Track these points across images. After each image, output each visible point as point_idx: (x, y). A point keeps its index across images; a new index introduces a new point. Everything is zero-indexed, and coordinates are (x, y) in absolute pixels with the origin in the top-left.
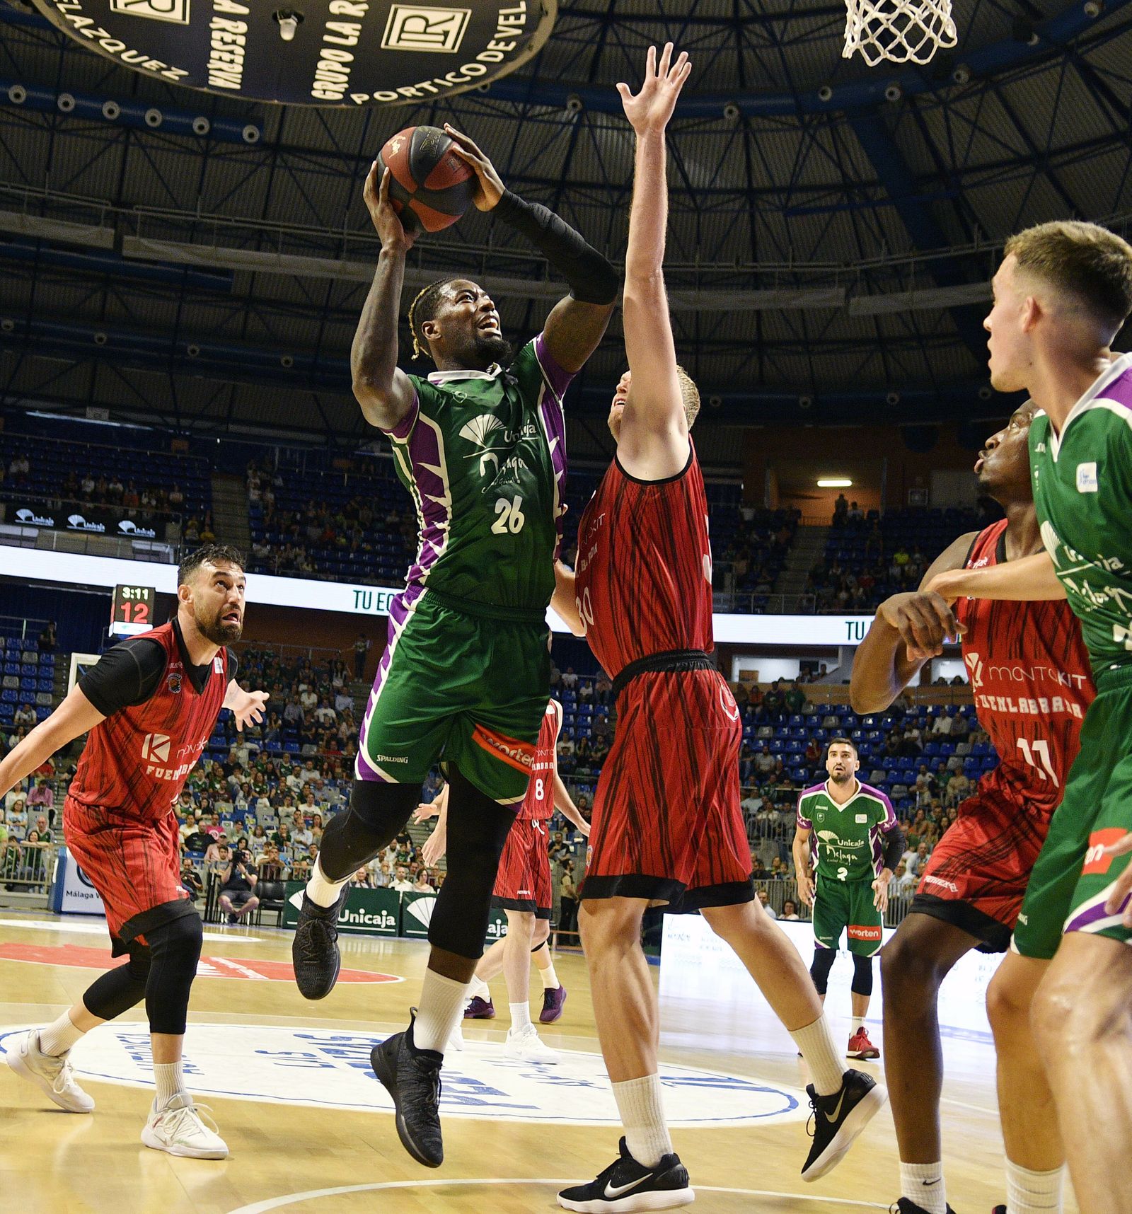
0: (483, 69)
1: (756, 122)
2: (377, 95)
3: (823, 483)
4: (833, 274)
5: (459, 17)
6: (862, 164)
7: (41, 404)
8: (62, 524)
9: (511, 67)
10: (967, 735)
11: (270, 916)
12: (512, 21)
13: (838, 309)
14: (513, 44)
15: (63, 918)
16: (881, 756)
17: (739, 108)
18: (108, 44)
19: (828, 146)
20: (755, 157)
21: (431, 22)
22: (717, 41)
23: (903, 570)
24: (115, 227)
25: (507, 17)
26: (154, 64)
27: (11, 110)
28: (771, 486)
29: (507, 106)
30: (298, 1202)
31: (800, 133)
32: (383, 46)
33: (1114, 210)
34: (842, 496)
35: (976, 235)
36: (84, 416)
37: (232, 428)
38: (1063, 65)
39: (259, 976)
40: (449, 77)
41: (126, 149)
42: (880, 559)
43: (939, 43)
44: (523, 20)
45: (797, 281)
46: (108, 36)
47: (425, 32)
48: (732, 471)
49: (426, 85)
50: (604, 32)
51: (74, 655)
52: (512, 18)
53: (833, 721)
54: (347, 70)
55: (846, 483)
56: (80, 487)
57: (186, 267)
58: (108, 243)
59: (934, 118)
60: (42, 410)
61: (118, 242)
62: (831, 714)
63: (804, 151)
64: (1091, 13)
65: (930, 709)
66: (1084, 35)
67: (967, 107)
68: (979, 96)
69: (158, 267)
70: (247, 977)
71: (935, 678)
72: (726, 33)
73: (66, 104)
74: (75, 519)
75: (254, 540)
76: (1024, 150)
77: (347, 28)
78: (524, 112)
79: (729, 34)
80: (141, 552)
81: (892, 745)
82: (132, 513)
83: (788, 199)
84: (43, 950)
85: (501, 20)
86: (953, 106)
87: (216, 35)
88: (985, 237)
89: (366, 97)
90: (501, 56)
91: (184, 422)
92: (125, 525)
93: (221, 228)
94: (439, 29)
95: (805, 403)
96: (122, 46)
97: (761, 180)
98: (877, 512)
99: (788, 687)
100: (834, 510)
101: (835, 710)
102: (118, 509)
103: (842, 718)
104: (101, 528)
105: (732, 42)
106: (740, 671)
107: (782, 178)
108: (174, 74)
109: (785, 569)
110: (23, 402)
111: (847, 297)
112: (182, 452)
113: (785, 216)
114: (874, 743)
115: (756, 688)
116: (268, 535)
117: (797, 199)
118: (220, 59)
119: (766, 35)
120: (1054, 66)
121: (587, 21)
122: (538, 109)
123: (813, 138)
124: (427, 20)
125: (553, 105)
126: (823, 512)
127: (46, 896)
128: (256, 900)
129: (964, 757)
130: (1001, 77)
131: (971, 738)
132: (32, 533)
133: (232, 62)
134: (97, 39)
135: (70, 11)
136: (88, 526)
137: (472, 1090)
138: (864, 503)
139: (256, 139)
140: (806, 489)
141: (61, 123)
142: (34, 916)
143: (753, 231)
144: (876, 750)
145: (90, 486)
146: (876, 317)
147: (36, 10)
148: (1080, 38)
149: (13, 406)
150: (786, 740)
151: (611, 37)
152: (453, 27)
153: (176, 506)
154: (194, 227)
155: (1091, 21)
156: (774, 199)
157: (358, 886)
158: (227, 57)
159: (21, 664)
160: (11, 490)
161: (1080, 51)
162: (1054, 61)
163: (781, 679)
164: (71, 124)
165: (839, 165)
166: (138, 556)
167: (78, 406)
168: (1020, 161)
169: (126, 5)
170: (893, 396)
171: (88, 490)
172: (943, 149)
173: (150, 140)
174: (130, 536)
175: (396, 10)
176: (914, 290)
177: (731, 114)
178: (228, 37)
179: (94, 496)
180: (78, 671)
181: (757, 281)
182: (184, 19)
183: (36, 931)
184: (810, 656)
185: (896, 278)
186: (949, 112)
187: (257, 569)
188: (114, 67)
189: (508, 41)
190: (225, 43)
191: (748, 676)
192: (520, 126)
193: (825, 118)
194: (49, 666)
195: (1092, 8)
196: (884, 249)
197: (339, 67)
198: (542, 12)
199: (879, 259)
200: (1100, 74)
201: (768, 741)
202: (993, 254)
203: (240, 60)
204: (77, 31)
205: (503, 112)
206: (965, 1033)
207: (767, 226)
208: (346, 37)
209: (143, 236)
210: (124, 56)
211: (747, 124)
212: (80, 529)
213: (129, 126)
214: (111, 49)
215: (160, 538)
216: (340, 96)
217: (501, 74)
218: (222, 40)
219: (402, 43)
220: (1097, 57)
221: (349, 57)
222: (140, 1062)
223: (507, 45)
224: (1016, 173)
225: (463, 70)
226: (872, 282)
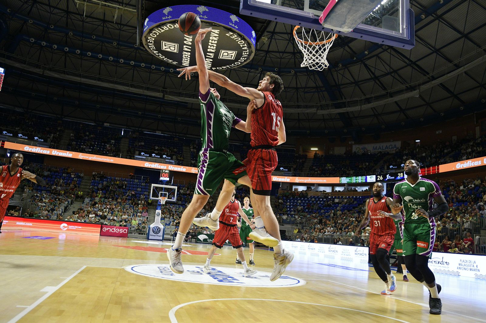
0: (240, 63)
1: (298, 74)
2: (217, 68)
3: (312, 149)
4: (314, 106)
5: (235, 52)
6: (320, 84)
7: (147, 130)
8: (151, 156)
9: (245, 63)
10: (341, 202)
11: (193, 240)
12: (246, 54)
13: (315, 113)
14: (246, 58)
15: (149, 240)
16: (323, 207)
17: (295, 71)
18: (161, 57)
19: (313, 79)
20: (298, 81)
21: (229, 53)
22: (290, 57)
23: (328, 168)
24: (163, 93)
25: (244, 53)
26: (171, 61)
27: (141, 68)
28: (301, 149)
29: (246, 69)
30: (192, 304)
31: (307, 76)
32: (219, 58)
33: (371, 93)
34: (316, 152)
35: (343, 98)
36: (156, 133)
37: (187, 136)
38: (361, 64)
39: (190, 254)
40: (232, 65)
41: (166, 77)
42: (324, 165)
43: (324, 67)
44: (248, 53)
45: (306, 107)
46: (161, 55)
47: (227, 56)
48: (293, 146)
49: (228, 66)
50: (266, 54)
51: (152, 184)
52: (246, 53)
53: (313, 199)
54: (211, 63)
55: (317, 149)
56: (155, 148)
57: (178, 102)
58: (161, 96)
59: (335, 74)
60: (147, 132)
61: (164, 96)
62: (313, 198)
63: (308, 80)
64: (366, 53)
65: (334, 197)
66: (365, 58)
67: (341, 72)
68: (344, 70)
69: (172, 102)
70: (187, 254)
71: (335, 191)
72: (292, 55)
73: (153, 67)
74: (153, 155)
75: (192, 160)
76: (353, 81)
77: (211, 54)
78: (250, 71)
79: (292, 56)
80: (168, 162)
81: (326, 205)
82: (166, 153)
83: (305, 90)
84: (144, 248)
85: (243, 53)
86: (338, 72)
87: (184, 55)
88: (345, 99)
89: (215, 68)
90: (243, 61)
91: (177, 134)
92: (164, 156)
93: (185, 94)
94: (230, 55)
95: (308, 132)
96: (164, 57)
97: (299, 86)
98: (323, 155)
99: (304, 192)
100: (314, 154)
101: (314, 197)
102: (163, 153)
103: (315, 199)
104: (159, 157)
105: (293, 57)
106: (294, 189)
107: (303, 85)
108: (175, 63)
109: (304, 167)
110: (143, 130)
111: (317, 110)
112: (176, 141)
113: (304, 93)
114: (322, 204)
115: (298, 192)
116: (195, 159)
117: (306, 90)
118: (185, 60)
119: (300, 56)
120: (359, 64)
121: (263, 52)
122: (252, 70)
123: (310, 77)
124: (228, 53)
125: (256, 69)
126: (312, 155)
127: (146, 236)
128: (191, 236)
129: (340, 207)
130: (348, 66)
131: (342, 203)
132: (144, 157)
133: (187, 61)
134: (159, 55)
135: (153, 50)
136: (156, 156)
137: (232, 279)
138: (320, 153)
139: (193, 75)
140: (309, 150)
141: (152, 71)
142: (143, 240)
143: (297, 97)
144: (322, 206)
145: (157, 148)
146: (323, 115)
147: (146, 49)
148: (364, 58)
149: (141, 130)
150: (304, 203)
151: (268, 56)
152: (233, 55)
153: (175, 152)
154: (180, 93)
155: (366, 55)
156: (301, 90)
157: (212, 234)
158: (186, 60)
159: (141, 185)
160: (140, 148)
161: (364, 61)
162: (359, 63)
163: (303, 190)
164: (154, 71)
165: (315, 83)
166: (167, 163)
167: (154, 131)
168: (352, 83)
169: (165, 49)
170: (326, 131)
171: (157, 149)
172: (336, 80)
173: (171, 75)
174: (165, 158)
175: (221, 51)
176: (330, 109)
177: (293, 72)
178: (186, 56)
179: (157, 150)
180: (153, 187)
181: (299, 107)
182: (177, 52)
183: (144, 243)
184: (309, 185)
185: (327, 107)
186: (338, 73)
187: (192, 166)
188: (162, 61)
189: (245, 57)
190: (186, 57)
191: (296, 190)
192: (249, 73)
193: (312, 73)
194: (147, 186)
195: (366, 52)
196: (325, 100)
197: (209, 62)
198: (252, 52)
199: (324, 103)
200: (368, 66)
201: (300, 203)
202: (347, 102)
203: (189, 60)
204: (155, 54)
205: (245, 70)
206: (338, 266)
207: (300, 95)
208: (211, 56)
209: (169, 95)
210: (164, 59)
211: (296, 74)
212: (154, 157)
213: (167, 72)
214: (162, 58)
215: (172, 159)
216: (210, 68)
217: (243, 64)
218: (185, 56)
219: (223, 58)
220: (368, 62)
221: (212, 60)
222: (162, 273)
223: (245, 58)
224: (351, 85)
225: (235, 63)
226: (322, 107)
